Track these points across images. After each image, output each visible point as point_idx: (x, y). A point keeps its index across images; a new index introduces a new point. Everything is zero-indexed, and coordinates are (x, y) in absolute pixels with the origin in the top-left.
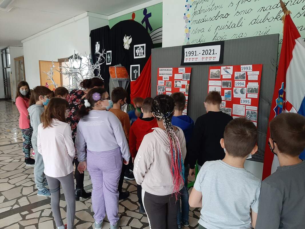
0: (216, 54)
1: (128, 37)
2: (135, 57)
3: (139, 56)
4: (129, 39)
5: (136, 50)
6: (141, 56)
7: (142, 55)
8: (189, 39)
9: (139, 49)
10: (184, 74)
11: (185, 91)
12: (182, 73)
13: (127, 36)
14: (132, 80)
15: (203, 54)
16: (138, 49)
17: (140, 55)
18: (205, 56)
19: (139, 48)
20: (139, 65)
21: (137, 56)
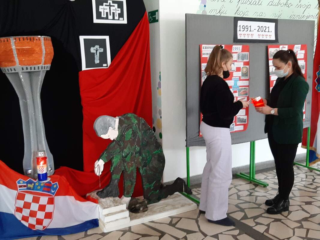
0: (271, 32)
2: (96, 21)
3: (107, 18)
5: (100, 7)
6: (114, 19)
7: (117, 18)
8: (205, 6)
9: (106, 5)
10: (239, 54)
11: (240, 75)
12: (236, 53)
14: (87, 67)
15: (258, 31)
16: (104, 4)
17: (110, 17)
18: (260, 33)
19: (108, 4)
20: (107, 38)
21: (103, 18)
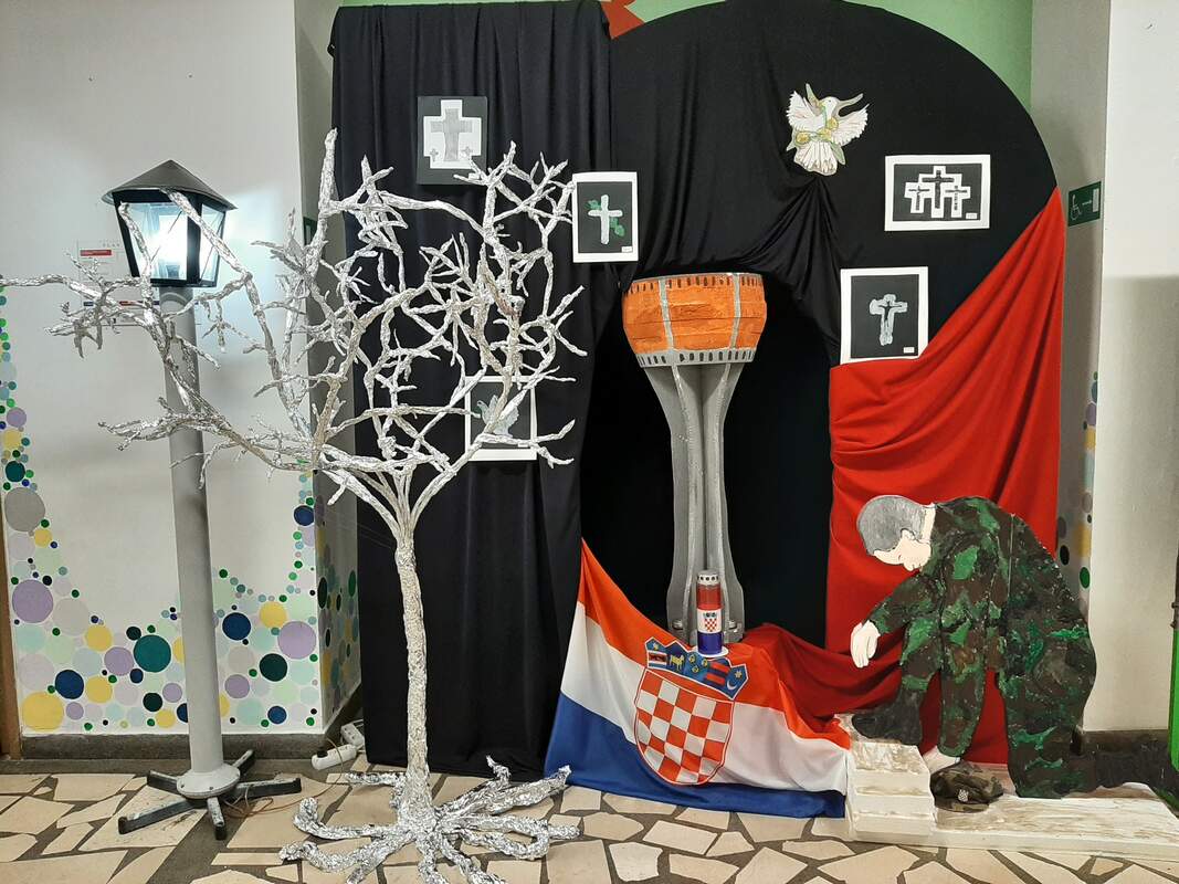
1: (831, 104)
4: (844, 112)
13: (820, 96)
14: (854, 355)
21: (914, 217)
